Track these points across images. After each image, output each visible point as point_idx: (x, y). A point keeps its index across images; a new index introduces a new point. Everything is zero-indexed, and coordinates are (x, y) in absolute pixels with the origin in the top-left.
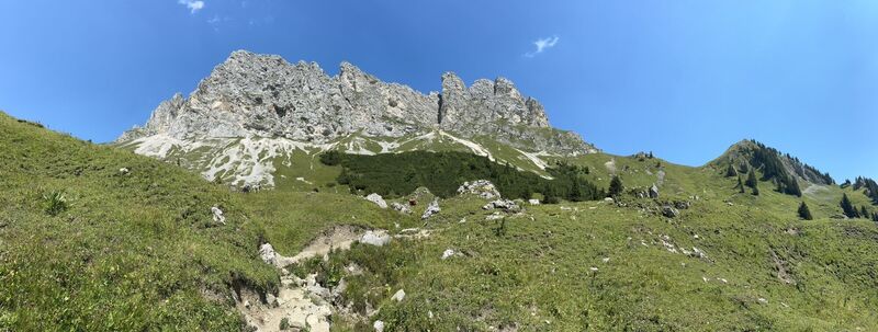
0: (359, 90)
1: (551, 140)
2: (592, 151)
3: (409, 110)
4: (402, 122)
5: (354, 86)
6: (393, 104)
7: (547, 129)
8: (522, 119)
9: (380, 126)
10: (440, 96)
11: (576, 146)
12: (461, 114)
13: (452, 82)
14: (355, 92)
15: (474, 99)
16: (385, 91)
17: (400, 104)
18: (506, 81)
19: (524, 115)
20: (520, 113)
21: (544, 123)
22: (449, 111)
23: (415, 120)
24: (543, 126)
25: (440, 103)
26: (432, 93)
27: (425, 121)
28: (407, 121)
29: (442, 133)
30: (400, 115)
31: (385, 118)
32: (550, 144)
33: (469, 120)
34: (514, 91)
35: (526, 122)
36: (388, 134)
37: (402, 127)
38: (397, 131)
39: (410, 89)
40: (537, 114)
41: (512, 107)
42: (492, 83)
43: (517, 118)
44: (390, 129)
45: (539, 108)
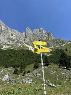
0: (3, 29)
1: (55, 43)
2: (69, 43)
3: (17, 37)
4: (14, 40)
5: (2, 28)
6: (12, 35)
7: (54, 40)
8: (47, 38)
9: (6, 41)
10: (25, 34)
11: (63, 43)
12: (30, 39)
13: (28, 30)
14: (1, 30)
15: (34, 34)
16: (10, 31)
17: (14, 35)
18: (42, 29)
19: (47, 37)
20: (46, 37)
21: (53, 38)
22: (27, 38)
23: (18, 40)
24: (52, 39)
25: (25, 36)
26: (23, 33)
27: (21, 40)
28: (15, 40)
29: (24, 44)
30: (13, 38)
31: (8, 39)
32: (55, 44)
33: (32, 40)
34: (44, 31)
35: (48, 39)
36: (9, 43)
37: (13, 42)
38: (11, 43)
39: (18, 32)
40: (50, 36)
41: (44, 35)
42: (38, 30)
43: (45, 38)
44: (9, 42)
45: (51, 34)
